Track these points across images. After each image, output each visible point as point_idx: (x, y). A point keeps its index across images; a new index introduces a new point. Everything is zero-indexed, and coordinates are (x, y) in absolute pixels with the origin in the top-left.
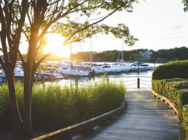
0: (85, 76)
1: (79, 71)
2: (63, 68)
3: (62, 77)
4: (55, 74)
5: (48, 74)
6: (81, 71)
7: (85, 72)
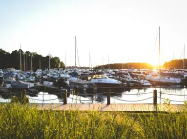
0: (176, 84)
1: (169, 78)
2: (152, 75)
3: (149, 84)
4: (142, 81)
5: (135, 81)
6: (171, 79)
7: (176, 79)
